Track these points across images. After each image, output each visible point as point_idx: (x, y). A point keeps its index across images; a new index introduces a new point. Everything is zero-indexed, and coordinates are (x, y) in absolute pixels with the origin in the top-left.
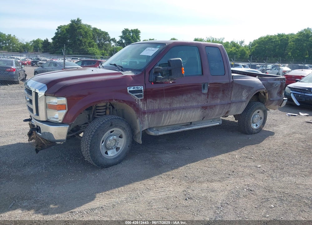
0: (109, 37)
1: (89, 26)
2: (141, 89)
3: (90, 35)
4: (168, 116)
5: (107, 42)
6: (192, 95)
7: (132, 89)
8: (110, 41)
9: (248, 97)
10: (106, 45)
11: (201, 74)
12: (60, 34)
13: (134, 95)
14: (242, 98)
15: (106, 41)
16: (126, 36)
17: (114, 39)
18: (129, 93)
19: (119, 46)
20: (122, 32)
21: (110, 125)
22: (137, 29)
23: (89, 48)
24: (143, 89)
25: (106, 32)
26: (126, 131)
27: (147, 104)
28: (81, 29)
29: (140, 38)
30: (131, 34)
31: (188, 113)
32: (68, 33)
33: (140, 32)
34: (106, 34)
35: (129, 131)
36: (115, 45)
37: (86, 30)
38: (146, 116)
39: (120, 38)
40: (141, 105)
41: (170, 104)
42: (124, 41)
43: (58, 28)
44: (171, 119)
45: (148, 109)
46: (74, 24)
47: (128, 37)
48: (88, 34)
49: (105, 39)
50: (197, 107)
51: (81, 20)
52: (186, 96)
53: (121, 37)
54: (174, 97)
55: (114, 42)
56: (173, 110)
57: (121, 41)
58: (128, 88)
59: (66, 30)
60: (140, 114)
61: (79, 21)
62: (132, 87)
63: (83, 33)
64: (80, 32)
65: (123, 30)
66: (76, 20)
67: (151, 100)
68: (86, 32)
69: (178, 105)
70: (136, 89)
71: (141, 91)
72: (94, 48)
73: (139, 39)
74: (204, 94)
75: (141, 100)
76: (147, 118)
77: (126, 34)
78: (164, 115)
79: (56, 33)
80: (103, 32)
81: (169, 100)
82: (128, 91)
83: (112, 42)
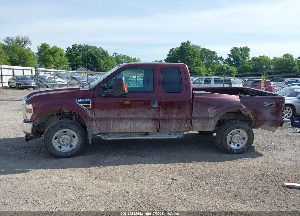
0: (217, 56)
1: (199, 47)
2: (88, 101)
3: (197, 55)
4: (116, 124)
5: (215, 61)
6: (140, 108)
7: (80, 101)
8: (217, 60)
9: (216, 114)
10: (213, 64)
11: (152, 91)
12: (171, 55)
13: (81, 105)
14: (209, 115)
15: (213, 60)
16: (234, 54)
17: (222, 57)
18: (78, 103)
19: (227, 64)
20: (231, 50)
21: (60, 126)
22: (247, 47)
23: (196, 67)
24: (90, 101)
25: (214, 51)
26: (77, 132)
27: (95, 113)
28: (190, 50)
29: (249, 55)
30: (240, 52)
31: (138, 124)
32: (178, 54)
33: (249, 50)
34: (214, 53)
35: (80, 133)
36: (223, 63)
37: (194, 50)
38: (94, 122)
39: (228, 56)
40: (89, 113)
41: (118, 115)
42: (232, 59)
43: (170, 51)
44: (120, 128)
45: (96, 117)
46: (184, 46)
47: (237, 55)
48: (196, 54)
49: (212, 58)
50: (147, 119)
51: (190, 42)
52: (134, 109)
53: (230, 55)
54: (121, 109)
55: (221, 60)
56: (121, 120)
57: (229, 59)
58: (77, 99)
59: (177, 52)
60: (87, 120)
61: (188, 43)
62: (81, 99)
63: (191, 53)
64: (189, 52)
65: (232, 49)
66: (186, 42)
67: (98, 110)
68: (194, 53)
69: (126, 116)
70: (84, 101)
71: (88, 103)
72: (201, 67)
73: (247, 56)
74: (154, 108)
75: (89, 109)
76: (95, 124)
77: (235, 52)
78: (112, 124)
79: (168, 55)
80: (211, 52)
81: (116, 111)
82: (77, 102)
83: (219, 60)
